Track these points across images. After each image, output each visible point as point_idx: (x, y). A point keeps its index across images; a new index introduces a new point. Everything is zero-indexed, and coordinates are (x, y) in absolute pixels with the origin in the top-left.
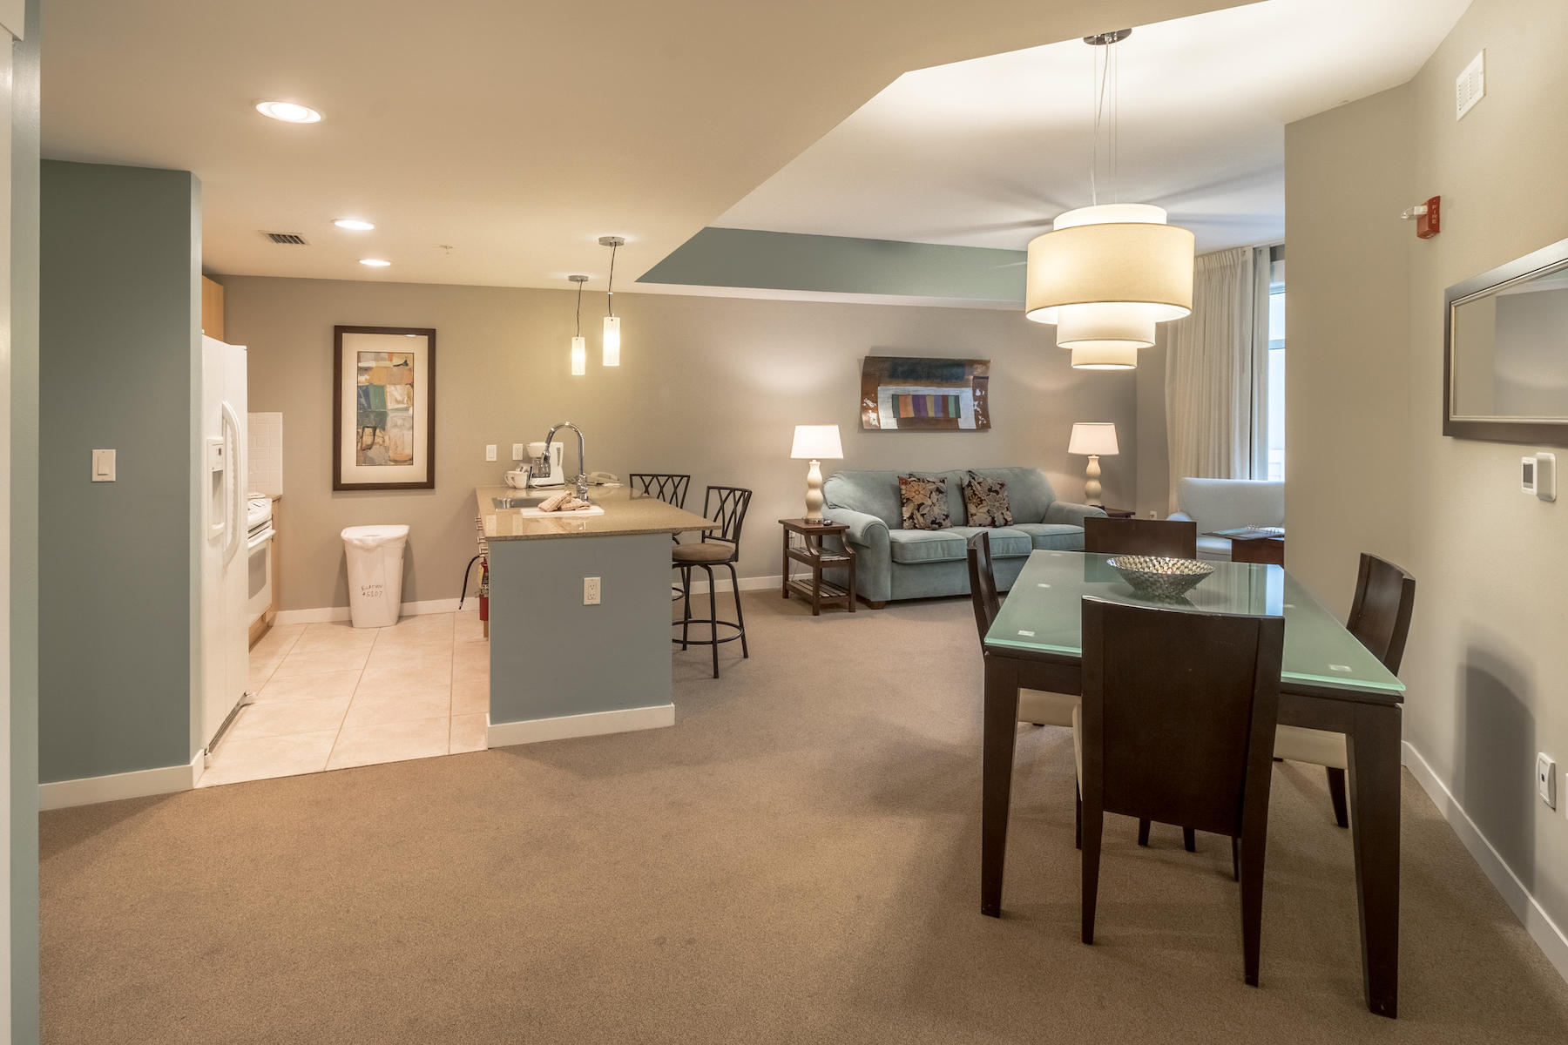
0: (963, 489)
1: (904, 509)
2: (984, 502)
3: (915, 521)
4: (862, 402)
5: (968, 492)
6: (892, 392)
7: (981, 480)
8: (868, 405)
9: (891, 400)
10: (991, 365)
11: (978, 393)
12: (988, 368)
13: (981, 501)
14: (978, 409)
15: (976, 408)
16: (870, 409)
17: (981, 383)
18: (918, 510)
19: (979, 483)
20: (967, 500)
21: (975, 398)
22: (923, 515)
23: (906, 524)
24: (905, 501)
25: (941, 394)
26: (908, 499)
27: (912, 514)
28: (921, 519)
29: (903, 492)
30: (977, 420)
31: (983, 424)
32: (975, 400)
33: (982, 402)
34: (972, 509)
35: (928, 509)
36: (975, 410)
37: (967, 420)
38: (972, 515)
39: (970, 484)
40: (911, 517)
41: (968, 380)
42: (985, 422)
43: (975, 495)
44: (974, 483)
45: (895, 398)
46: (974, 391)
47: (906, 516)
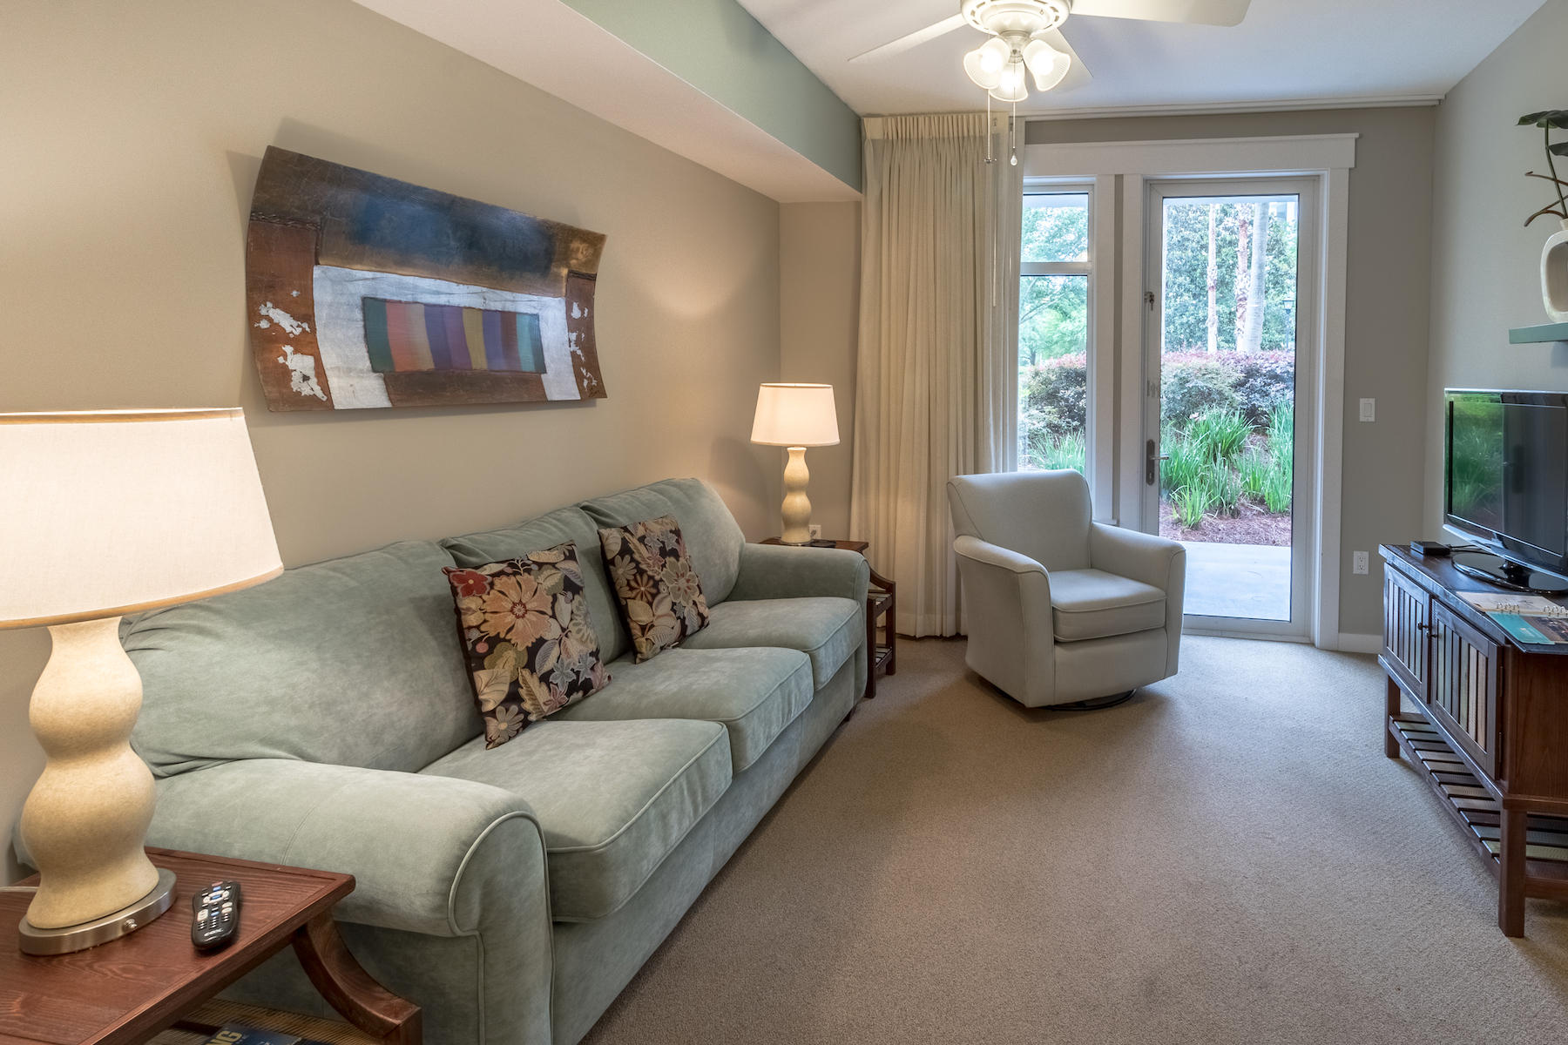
0: (612, 562)
1: (482, 677)
2: (662, 587)
3: (527, 706)
4: (253, 315)
5: (623, 571)
6: (361, 289)
7: (641, 531)
8: (275, 326)
9: (358, 315)
10: (607, 250)
11: (576, 313)
12: (596, 255)
13: (656, 584)
14: (579, 352)
15: (573, 348)
16: (288, 339)
17: (582, 287)
18: (530, 666)
19: (642, 539)
20: (624, 592)
21: (572, 325)
22: (545, 679)
23: (494, 726)
24: (482, 648)
25: (498, 306)
26: (494, 641)
27: (515, 684)
28: (542, 693)
29: (471, 620)
30: (579, 378)
31: (593, 391)
32: (570, 330)
33: (583, 330)
34: (639, 612)
35: (555, 652)
36: (573, 354)
37: (560, 382)
38: (643, 629)
39: (625, 550)
40: (513, 697)
41: (557, 278)
42: (594, 383)
43: (641, 572)
44: (634, 542)
45: (374, 310)
46: (569, 310)
47: (492, 696)
